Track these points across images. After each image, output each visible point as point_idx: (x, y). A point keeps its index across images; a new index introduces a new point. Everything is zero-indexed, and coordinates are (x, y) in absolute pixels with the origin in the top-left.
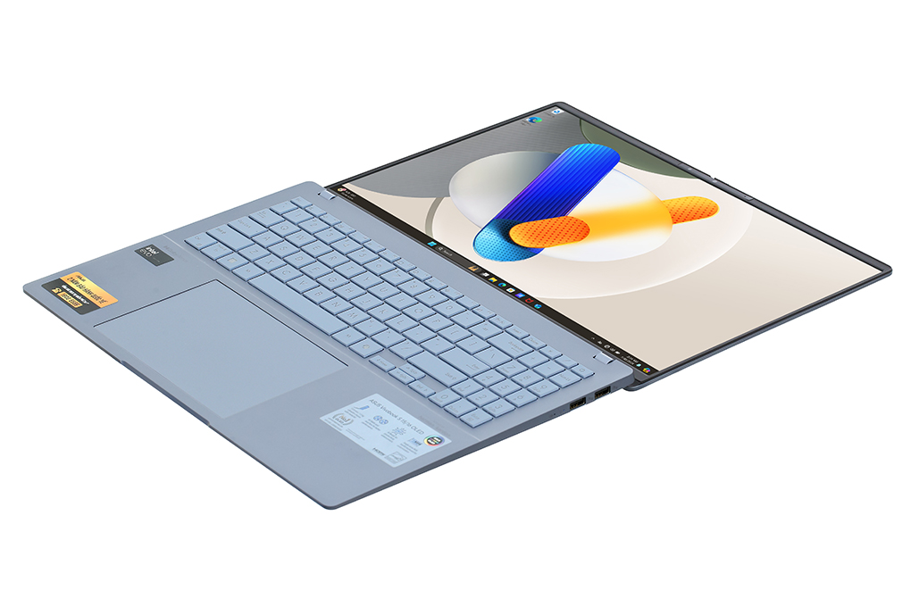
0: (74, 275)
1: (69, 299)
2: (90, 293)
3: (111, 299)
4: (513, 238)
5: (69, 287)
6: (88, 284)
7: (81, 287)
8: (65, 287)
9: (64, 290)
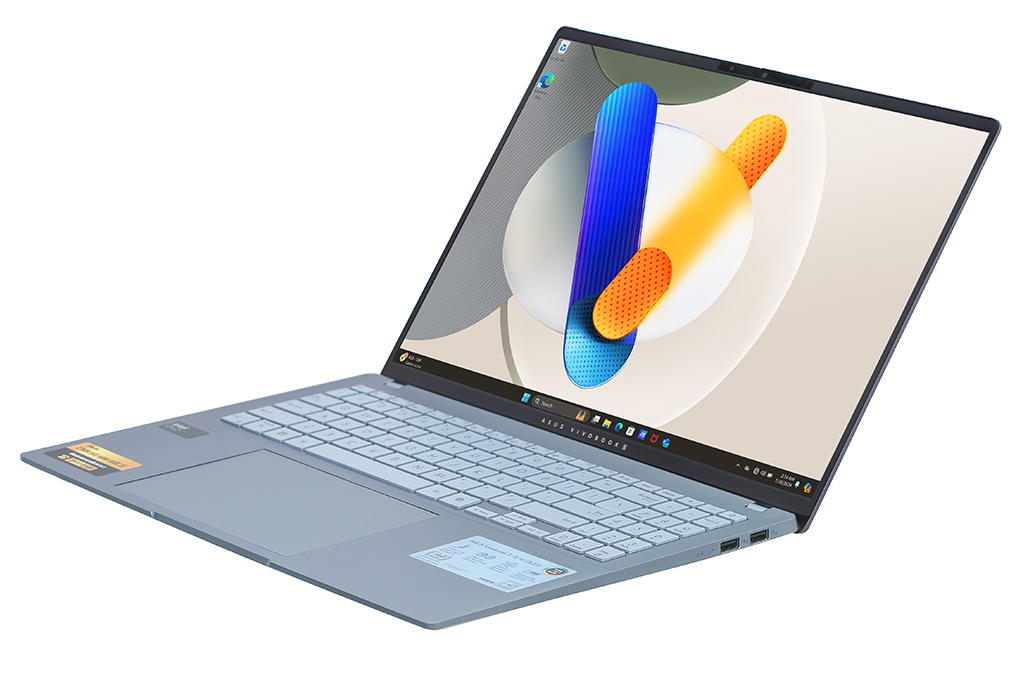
0: (84, 445)
1: (79, 464)
2: (106, 459)
3: (132, 464)
4: (599, 329)
5: (78, 454)
6: (102, 452)
7: (94, 454)
8: (74, 455)
9: (71, 457)
